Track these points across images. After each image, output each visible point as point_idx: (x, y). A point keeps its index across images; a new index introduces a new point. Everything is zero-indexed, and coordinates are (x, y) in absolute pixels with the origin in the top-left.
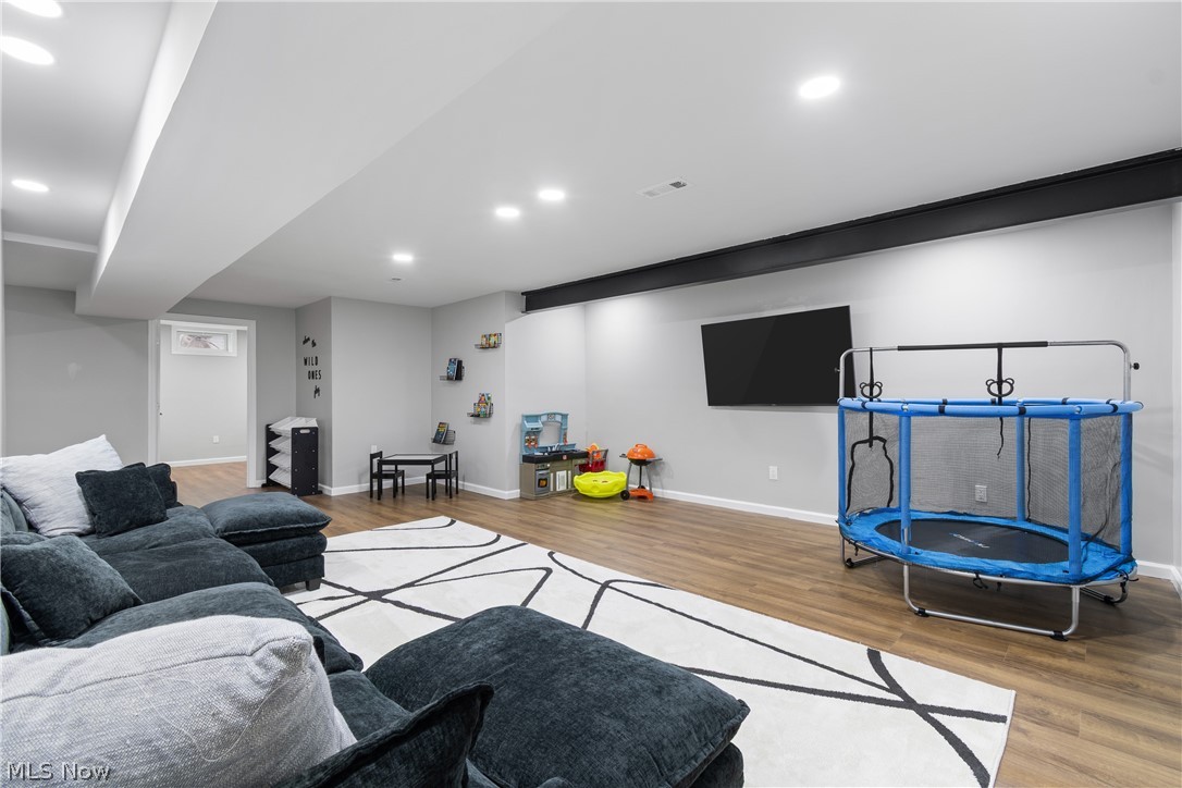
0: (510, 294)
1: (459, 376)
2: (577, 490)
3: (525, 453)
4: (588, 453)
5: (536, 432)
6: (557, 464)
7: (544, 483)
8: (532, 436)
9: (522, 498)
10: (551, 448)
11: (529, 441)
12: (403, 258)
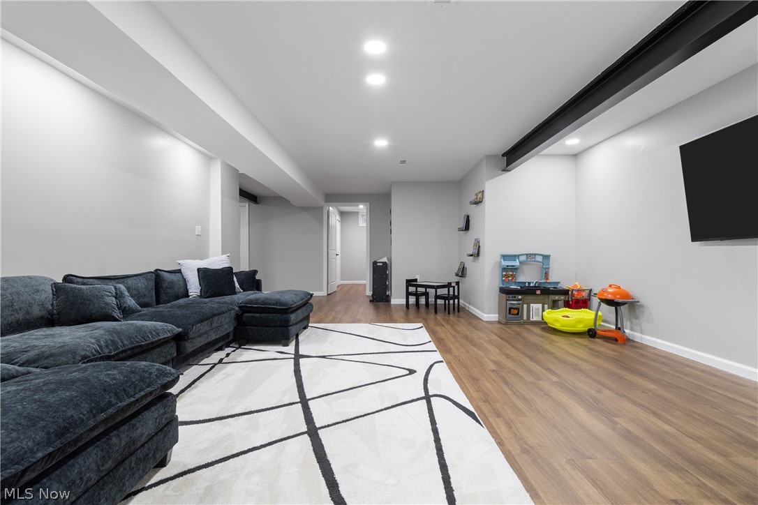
0: (490, 158)
1: (467, 228)
2: (546, 323)
3: (501, 286)
4: (568, 290)
5: (514, 269)
6: (530, 297)
7: (516, 312)
8: (508, 272)
9: (499, 322)
10: (529, 283)
11: (507, 276)
12: (381, 143)
